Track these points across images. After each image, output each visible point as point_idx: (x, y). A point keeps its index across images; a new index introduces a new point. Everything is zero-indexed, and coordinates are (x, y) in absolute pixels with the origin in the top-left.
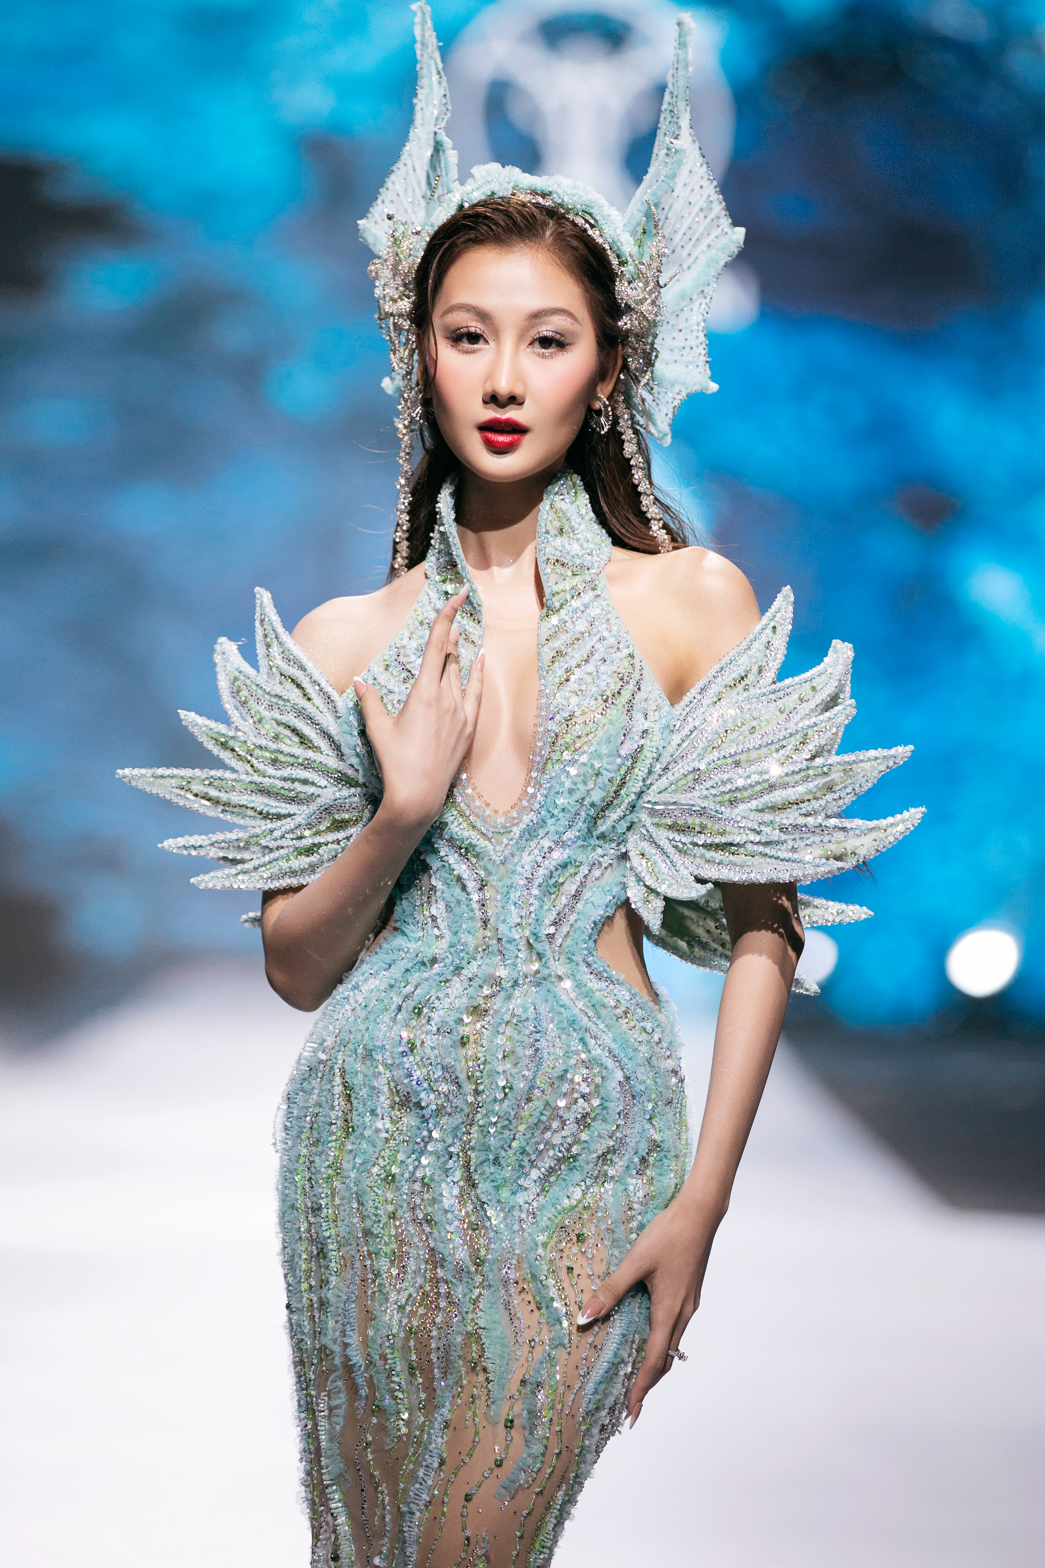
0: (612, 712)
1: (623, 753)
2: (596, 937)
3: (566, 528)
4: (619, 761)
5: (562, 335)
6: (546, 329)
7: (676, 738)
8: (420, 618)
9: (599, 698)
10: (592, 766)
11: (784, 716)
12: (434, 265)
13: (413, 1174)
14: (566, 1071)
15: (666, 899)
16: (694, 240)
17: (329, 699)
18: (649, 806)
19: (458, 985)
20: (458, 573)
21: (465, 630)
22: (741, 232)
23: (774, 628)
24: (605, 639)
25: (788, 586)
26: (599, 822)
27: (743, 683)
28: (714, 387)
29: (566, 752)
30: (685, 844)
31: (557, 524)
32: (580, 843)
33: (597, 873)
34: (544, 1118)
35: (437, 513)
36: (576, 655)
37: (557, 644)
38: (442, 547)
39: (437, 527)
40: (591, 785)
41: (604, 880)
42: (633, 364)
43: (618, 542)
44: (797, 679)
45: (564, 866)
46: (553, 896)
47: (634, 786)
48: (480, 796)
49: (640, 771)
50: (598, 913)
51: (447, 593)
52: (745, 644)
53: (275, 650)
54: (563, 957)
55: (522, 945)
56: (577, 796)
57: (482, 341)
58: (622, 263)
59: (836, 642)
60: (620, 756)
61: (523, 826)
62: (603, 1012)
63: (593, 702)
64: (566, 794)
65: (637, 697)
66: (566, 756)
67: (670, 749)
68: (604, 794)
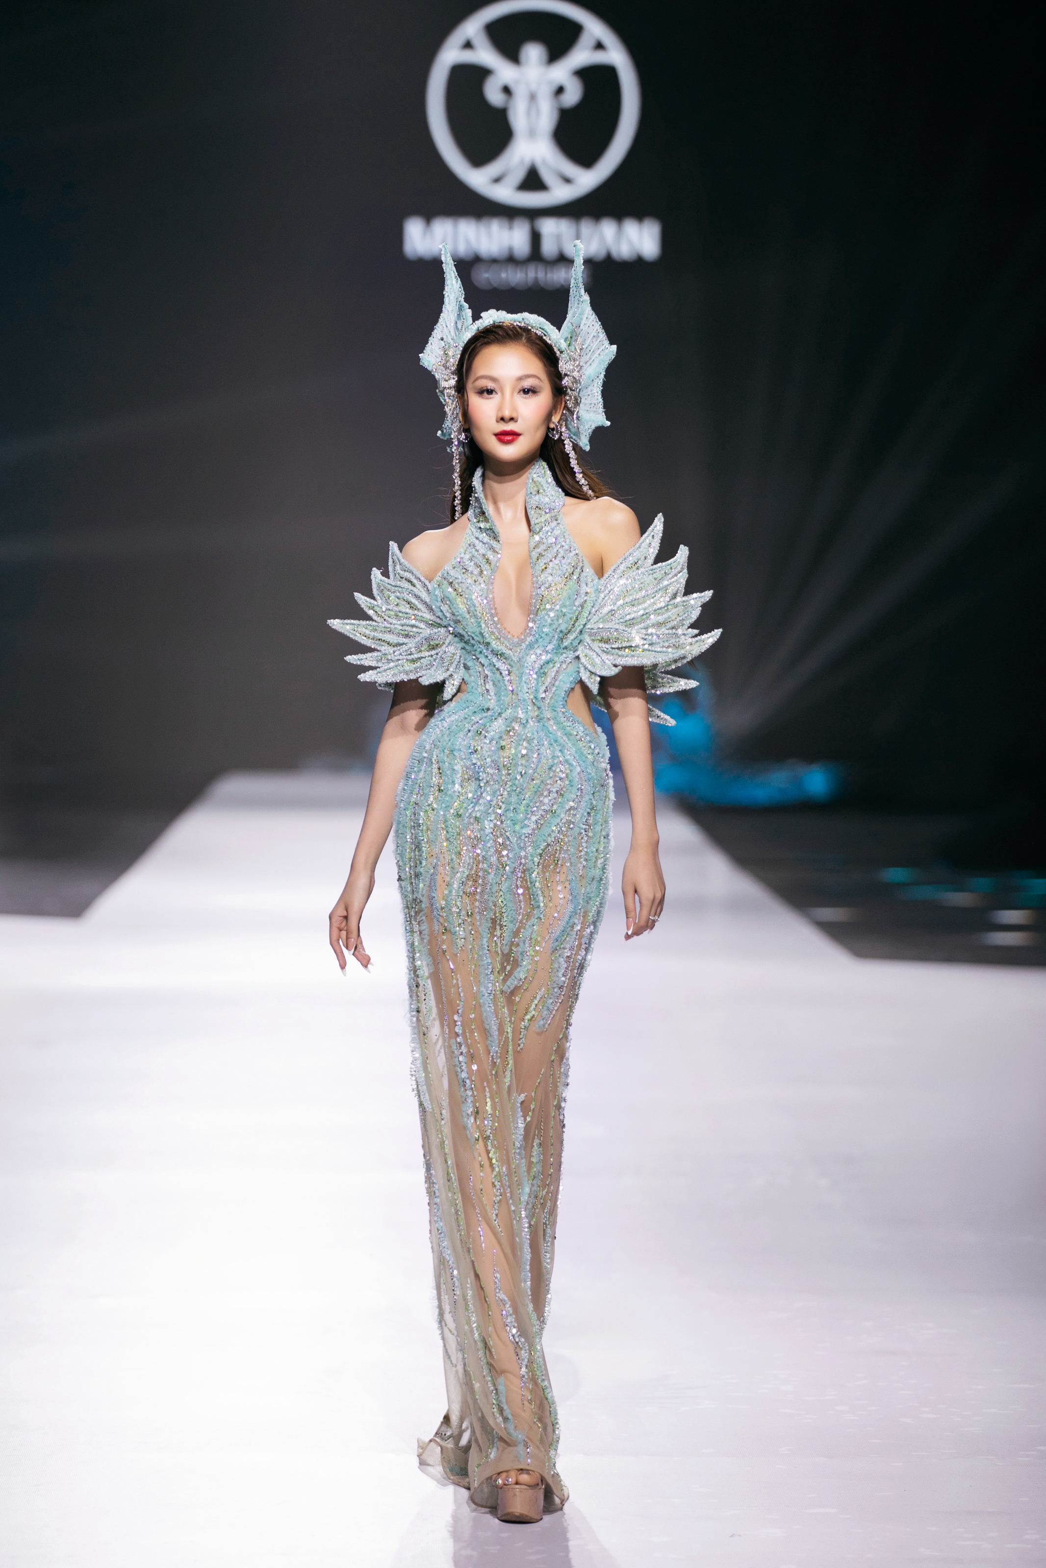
0: (571, 583)
1: (577, 604)
2: (566, 698)
3: (541, 491)
4: (575, 608)
5: (534, 388)
6: (527, 383)
7: (602, 595)
8: (469, 543)
9: (563, 576)
10: (562, 611)
11: (657, 581)
12: (467, 357)
13: (470, 814)
14: (552, 766)
15: (600, 676)
16: (592, 351)
17: (425, 586)
18: (589, 630)
19: (500, 721)
20: (486, 517)
21: (492, 546)
22: (615, 346)
23: (653, 536)
24: (563, 546)
25: (661, 514)
26: (564, 640)
27: (636, 566)
28: (608, 423)
29: (547, 605)
30: (607, 649)
31: (535, 489)
32: (555, 651)
33: (564, 666)
34: (540, 789)
35: (473, 487)
36: (549, 555)
37: (539, 550)
38: (477, 504)
39: (473, 495)
40: (561, 621)
41: (568, 670)
42: (570, 404)
43: (567, 494)
44: (664, 563)
45: (548, 663)
46: (543, 679)
47: (582, 621)
48: (505, 629)
49: (585, 614)
50: (568, 686)
51: (480, 528)
52: (637, 545)
53: (398, 567)
54: (550, 709)
55: (529, 702)
56: (554, 627)
57: (494, 393)
58: (561, 352)
59: (682, 546)
60: (575, 606)
61: (527, 643)
62: (571, 738)
63: (560, 579)
64: (548, 626)
65: (582, 575)
66: (548, 606)
67: (599, 601)
68: (567, 625)
